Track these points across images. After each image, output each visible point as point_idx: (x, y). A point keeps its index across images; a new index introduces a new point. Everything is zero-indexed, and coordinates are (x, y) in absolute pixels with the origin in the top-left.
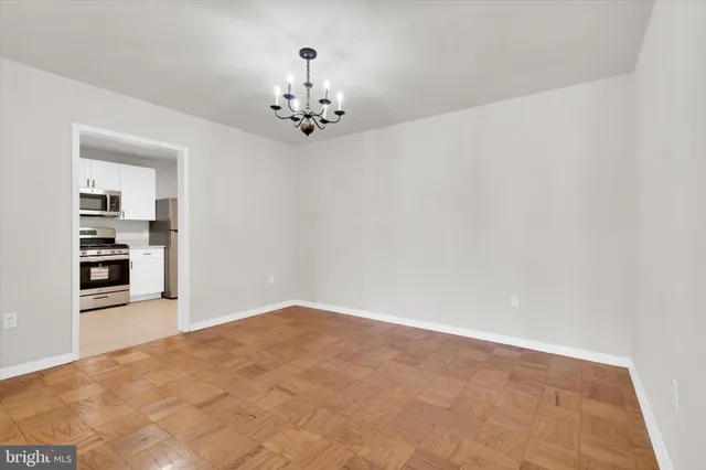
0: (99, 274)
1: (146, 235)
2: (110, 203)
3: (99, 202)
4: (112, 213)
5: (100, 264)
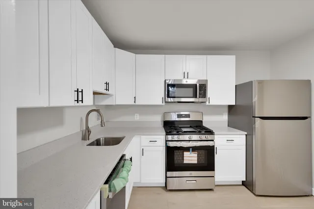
0: (191, 158)
1: (225, 117)
2: (200, 90)
3: (191, 90)
4: (201, 100)
5: (191, 149)
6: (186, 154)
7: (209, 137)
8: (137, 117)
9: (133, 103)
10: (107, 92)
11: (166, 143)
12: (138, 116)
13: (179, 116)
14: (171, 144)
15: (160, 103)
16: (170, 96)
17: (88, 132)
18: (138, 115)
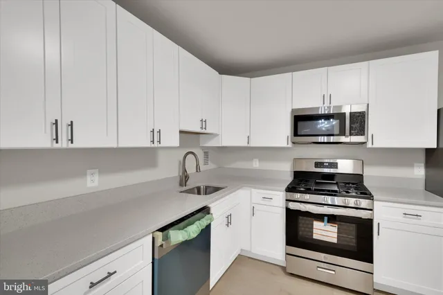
0: (325, 232)
1: (419, 172)
2: (350, 124)
3: (336, 123)
4: (355, 139)
5: (326, 218)
6: (317, 225)
7: (364, 203)
8: (256, 164)
9: (246, 145)
10: (203, 131)
11: (287, 204)
12: (258, 163)
13: (318, 165)
14: (293, 206)
15: (285, 145)
16: (299, 134)
17: (186, 177)
18: (257, 160)
